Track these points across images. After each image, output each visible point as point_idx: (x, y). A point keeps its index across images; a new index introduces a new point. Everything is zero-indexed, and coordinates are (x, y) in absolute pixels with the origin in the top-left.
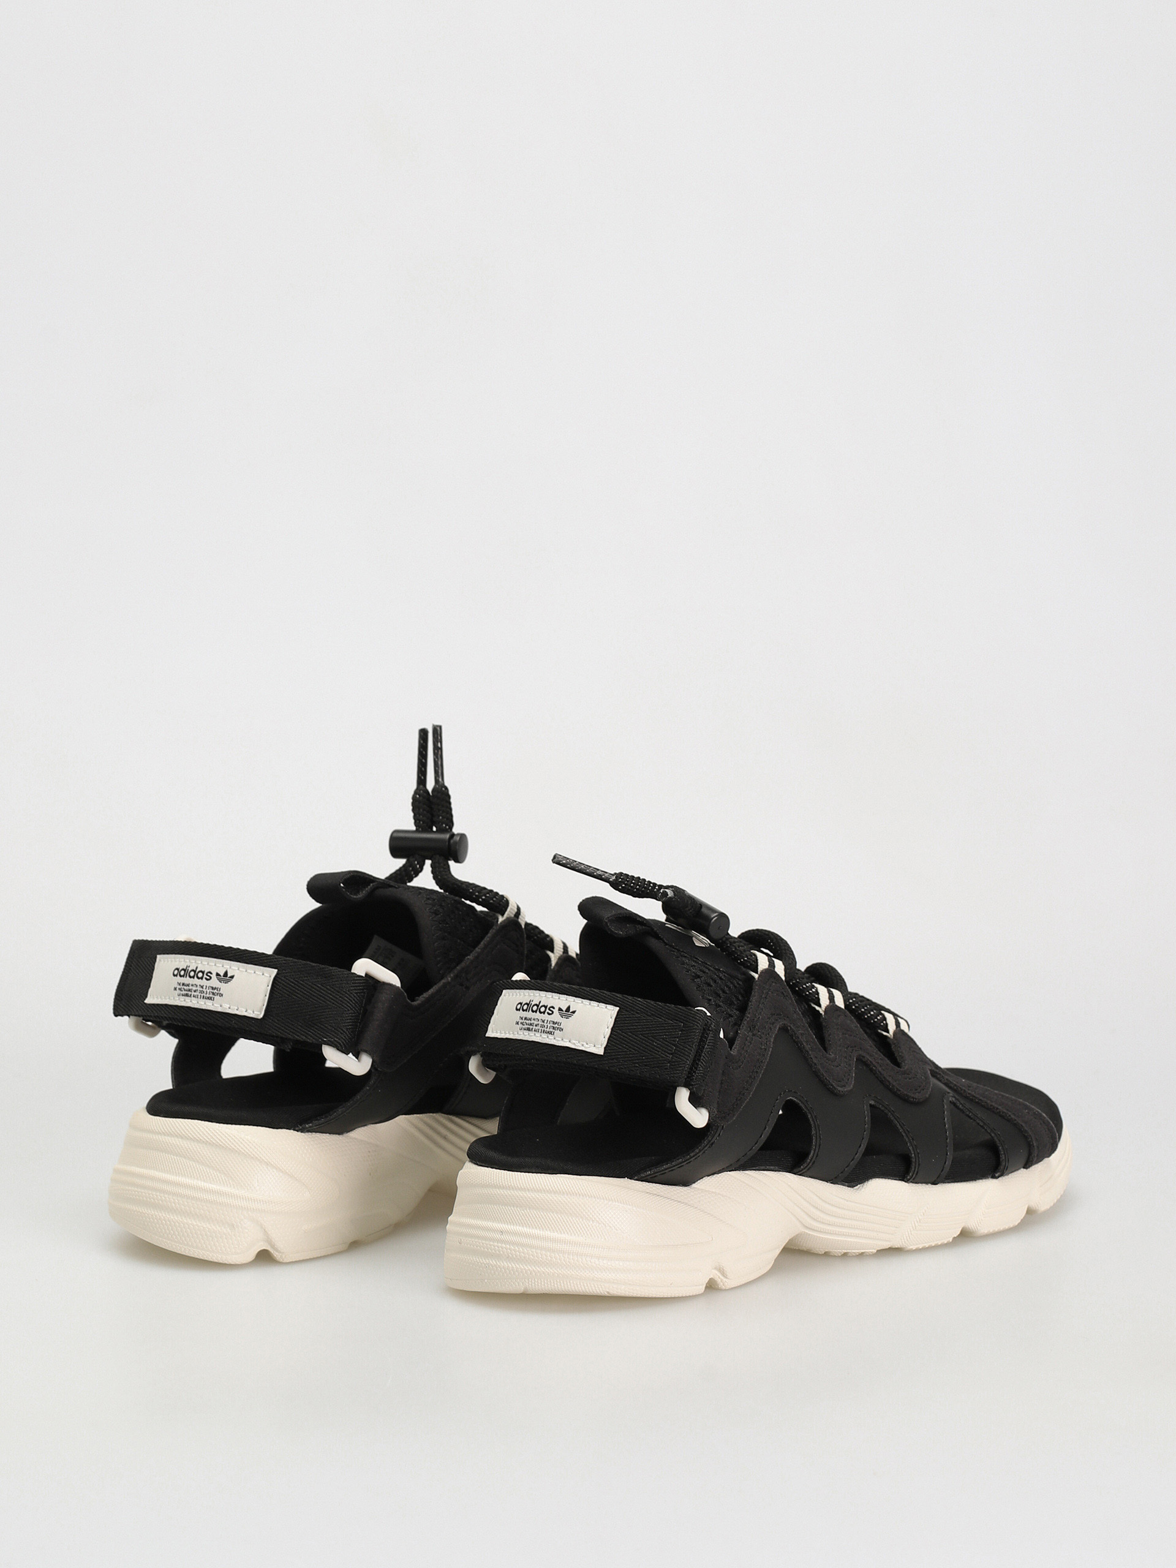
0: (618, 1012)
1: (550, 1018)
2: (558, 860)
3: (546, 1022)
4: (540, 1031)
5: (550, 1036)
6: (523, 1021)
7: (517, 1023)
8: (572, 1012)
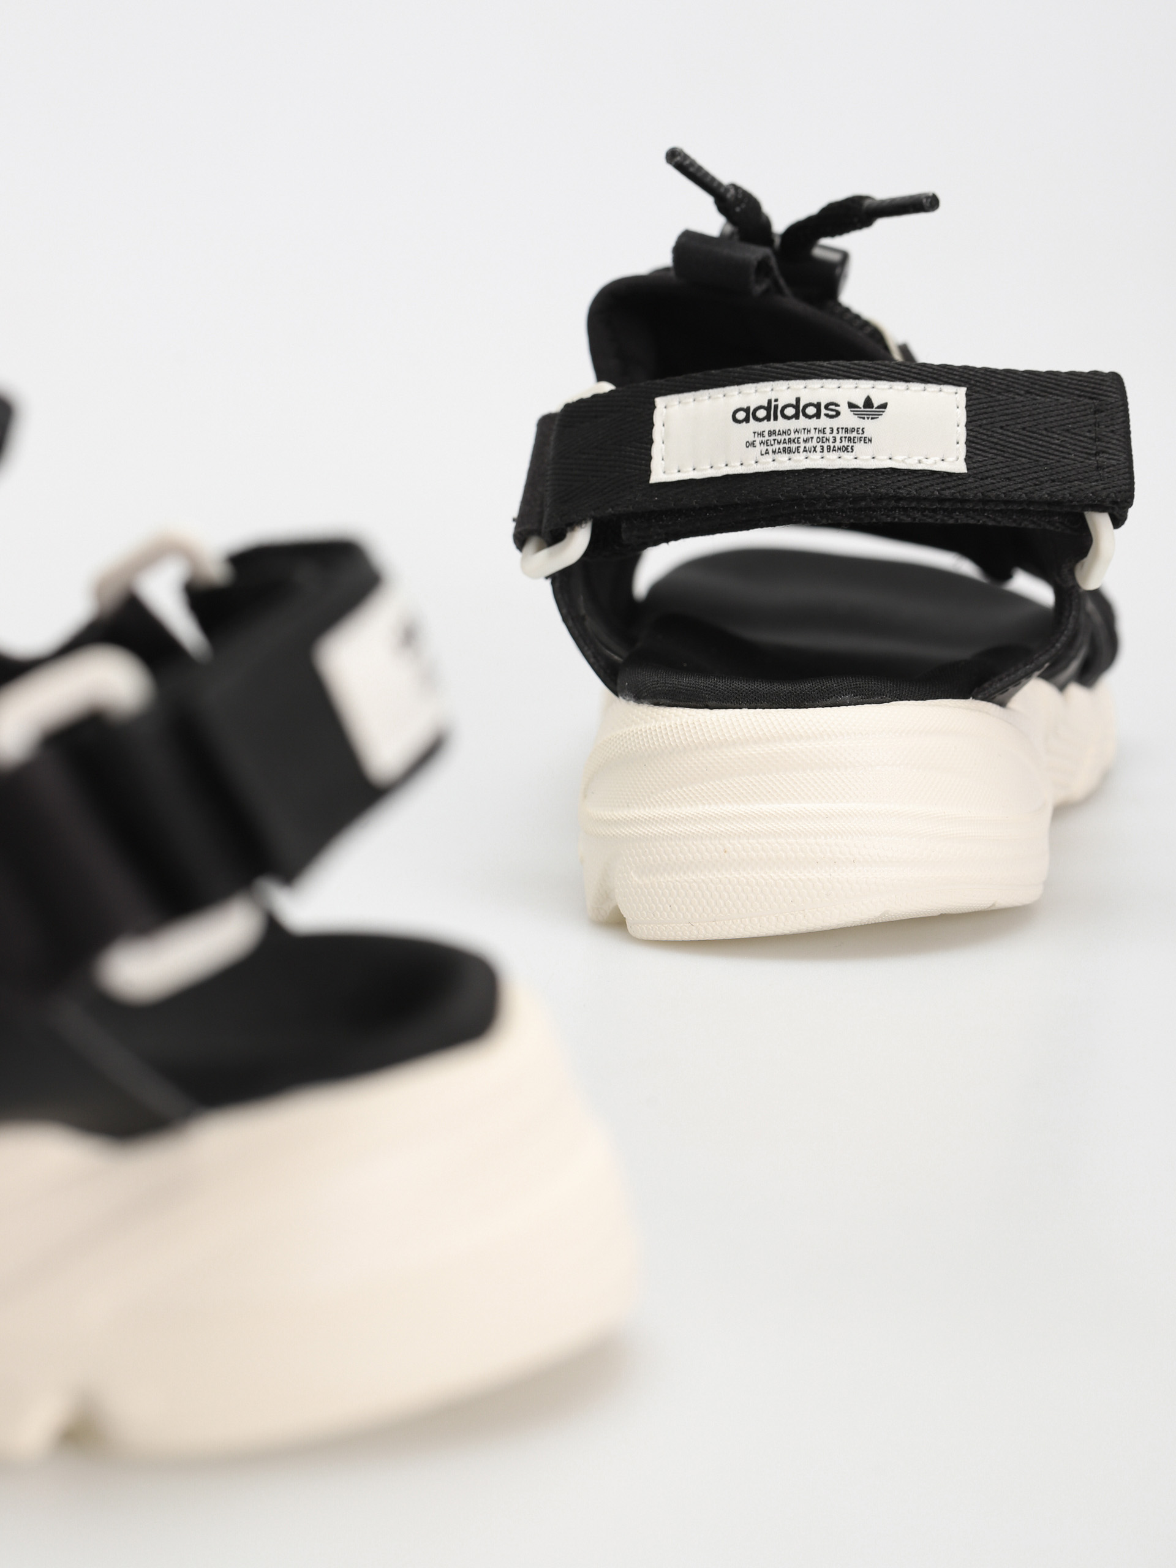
0: (967, 395)
1: (836, 423)
2: (679, 161)
3: (828, 431)
4: (818, 449)
5: (845, 455)
6: (767, 437)
7: (753, 444)
8: (879, 407)
